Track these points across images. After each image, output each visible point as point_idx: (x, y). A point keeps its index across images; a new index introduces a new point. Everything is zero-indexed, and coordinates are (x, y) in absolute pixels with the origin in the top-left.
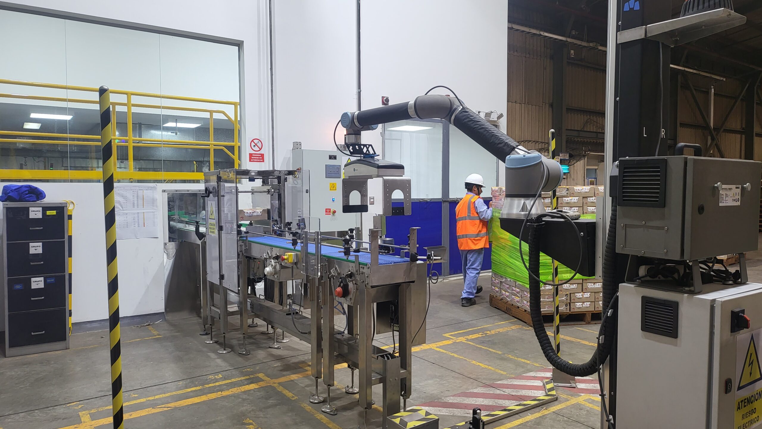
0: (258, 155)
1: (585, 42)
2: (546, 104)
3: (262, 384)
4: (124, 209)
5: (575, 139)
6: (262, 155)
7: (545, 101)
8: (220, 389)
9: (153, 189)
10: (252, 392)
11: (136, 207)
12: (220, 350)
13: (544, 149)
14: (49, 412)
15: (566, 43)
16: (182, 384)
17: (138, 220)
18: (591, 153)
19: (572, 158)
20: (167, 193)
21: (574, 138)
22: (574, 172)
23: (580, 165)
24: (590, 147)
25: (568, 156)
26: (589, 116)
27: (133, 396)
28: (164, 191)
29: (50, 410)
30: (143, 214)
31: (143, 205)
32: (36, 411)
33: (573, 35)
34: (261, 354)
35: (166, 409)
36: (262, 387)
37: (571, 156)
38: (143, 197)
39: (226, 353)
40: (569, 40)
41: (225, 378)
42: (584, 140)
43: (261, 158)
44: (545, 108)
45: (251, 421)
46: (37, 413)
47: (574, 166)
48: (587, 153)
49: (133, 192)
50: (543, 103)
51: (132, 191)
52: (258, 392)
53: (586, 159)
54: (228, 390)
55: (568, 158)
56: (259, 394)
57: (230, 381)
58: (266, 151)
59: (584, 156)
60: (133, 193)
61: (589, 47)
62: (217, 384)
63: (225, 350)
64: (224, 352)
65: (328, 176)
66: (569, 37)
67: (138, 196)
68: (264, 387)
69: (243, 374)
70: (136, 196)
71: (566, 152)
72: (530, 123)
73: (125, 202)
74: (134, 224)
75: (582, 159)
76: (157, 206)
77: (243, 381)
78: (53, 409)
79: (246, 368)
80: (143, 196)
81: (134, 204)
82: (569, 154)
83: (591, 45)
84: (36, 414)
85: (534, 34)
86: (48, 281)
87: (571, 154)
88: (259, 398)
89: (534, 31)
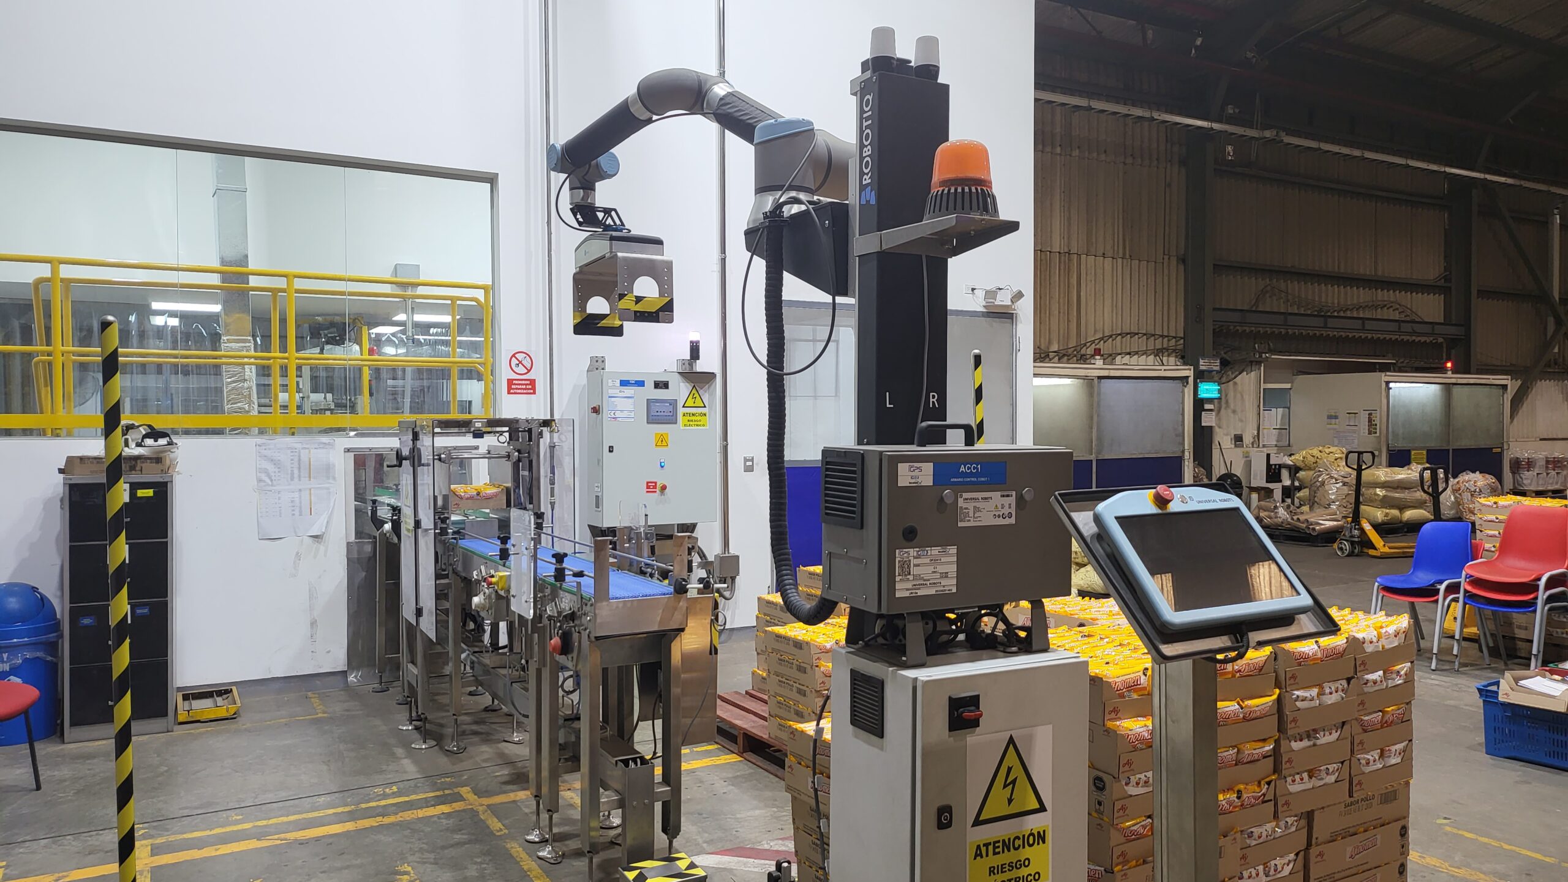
0: (523, 382)
1: (1257, 129)
2: (1172, 258)
3: (458, 806)
4: (274, 482)
5: (1238, 328)
6: (533, 382)
7: (1169, 252)
8: (384, 812)
9: (327, 447)
10: (436, 819)
11: (296, 480)
12: (417, 742)
13: (1167, 350)
14: (89, 839)
15: (1211, 132)
16: (324, 801)
17: (301, 503)
18: (1273, 357)
19: (1228, 368)
20: (352, 454)
21: (1235, 326)
22: (1235, 397)
23: (1248, 382)
24: (1271, 344)
25: (1218, 364)
26: (1268, 280)
27: (235, 817)
28: (348, 450)
29: (90, 836)
30: (308, 492)
31: (310, 477)
32: (69, 837)
33: (1230, 114)
34: (484, 752)
35: (279, 842)
36: (456, 811)
37: (1224, 363)
38: (310, 462)
39: (426, 748)
40: (1216, 126)
41: (399, 794)
42: (1258, 329)
43: (530, 387)
44: (1169, 266)
45: (409, 869)
46: (69, 839)
47: (1235, 383)
48: (1264, 355)
49: (292, 452)
50: (1164, 254)
51: (289, 451)
52: (446, 819)
53: (1262, 368)
54: (396, 814)
55: (1218, 368)
56: (444, 821)
57: (407, 799)
58: (539, 374)
59: (1259, 363)
60: (292, 454)
61: (1261, 139)
62: (383, 803)
63: (425, 742)
64: (424, 747)
65: (653, 420)
66: (1220, 121)
67: (299, 460)
68: (459, 811)
69: (435, 787)
70: (296, 459)
71: (1214, 356)
72: (1134, 297)
73: (277, 470)
74: (293, 510)
75: (1253, 368)
76: (334, 478)
77: (428, 799)
78: (97, 834)
79: (444, 777)
80: (310, 459)
81: (292, 474)
82: (1221, 360)
83: (1268, 134)
84: (66, 842)
85: (1139, 117)
86: (138, 611)
87: (1226, 360)
88: (441, 831)
89: (1138, 112)
